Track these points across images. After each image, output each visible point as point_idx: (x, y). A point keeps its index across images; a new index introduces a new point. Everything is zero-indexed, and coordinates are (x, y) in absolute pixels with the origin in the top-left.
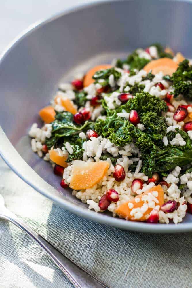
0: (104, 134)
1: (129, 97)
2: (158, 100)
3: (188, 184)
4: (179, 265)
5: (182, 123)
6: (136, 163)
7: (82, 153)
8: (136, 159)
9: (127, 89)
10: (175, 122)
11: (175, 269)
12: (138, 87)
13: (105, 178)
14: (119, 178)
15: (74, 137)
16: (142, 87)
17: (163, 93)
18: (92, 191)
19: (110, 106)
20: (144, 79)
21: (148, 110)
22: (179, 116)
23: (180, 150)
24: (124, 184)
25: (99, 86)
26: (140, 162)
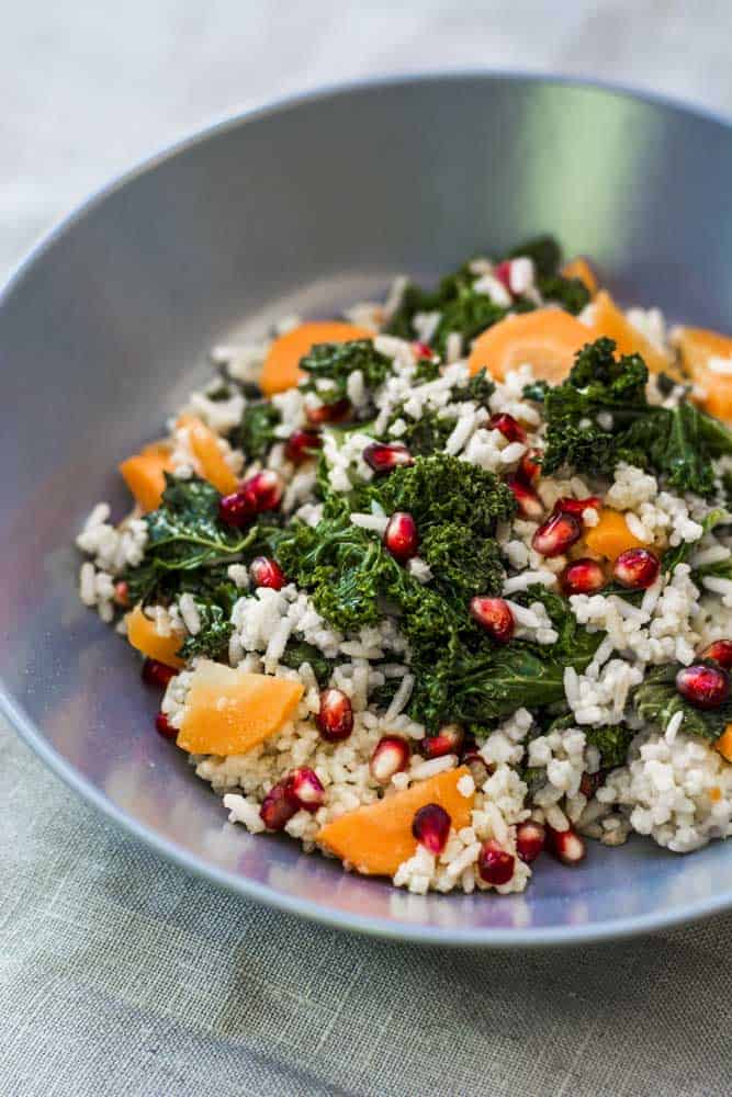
0: (303, 579)
1: (400, 457)
2: (488, 481)
3: (550, 768)
4: (490, 1029)
5: (560, 562)
6: (393, 684)
7: (226, 635)
8: (398, 671)
9: (399, 428)
10: (536, 559)
11: (475, 1040)
12: (431, 427)
13: (288, 729)
14: (333, 730)
15: (214, 572)
16: (447, 428)
17: (512, 453)
18: (244, 763)
19: (338, 480)
20: (458, 396)
21: (449, 516)
22: (550, 539)
23: (538, 656)
24: (346, 752)
25: (314, 402)
26: (408, 681)
